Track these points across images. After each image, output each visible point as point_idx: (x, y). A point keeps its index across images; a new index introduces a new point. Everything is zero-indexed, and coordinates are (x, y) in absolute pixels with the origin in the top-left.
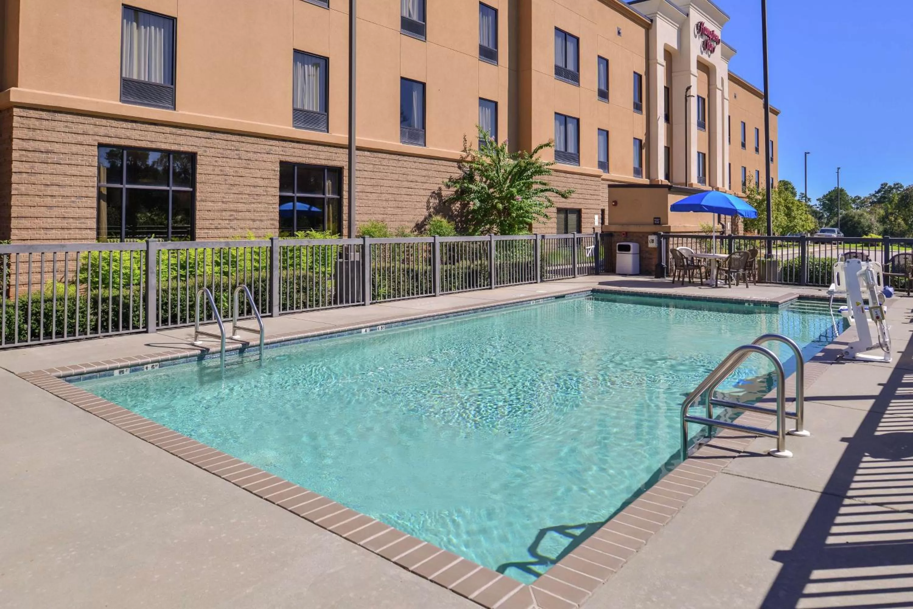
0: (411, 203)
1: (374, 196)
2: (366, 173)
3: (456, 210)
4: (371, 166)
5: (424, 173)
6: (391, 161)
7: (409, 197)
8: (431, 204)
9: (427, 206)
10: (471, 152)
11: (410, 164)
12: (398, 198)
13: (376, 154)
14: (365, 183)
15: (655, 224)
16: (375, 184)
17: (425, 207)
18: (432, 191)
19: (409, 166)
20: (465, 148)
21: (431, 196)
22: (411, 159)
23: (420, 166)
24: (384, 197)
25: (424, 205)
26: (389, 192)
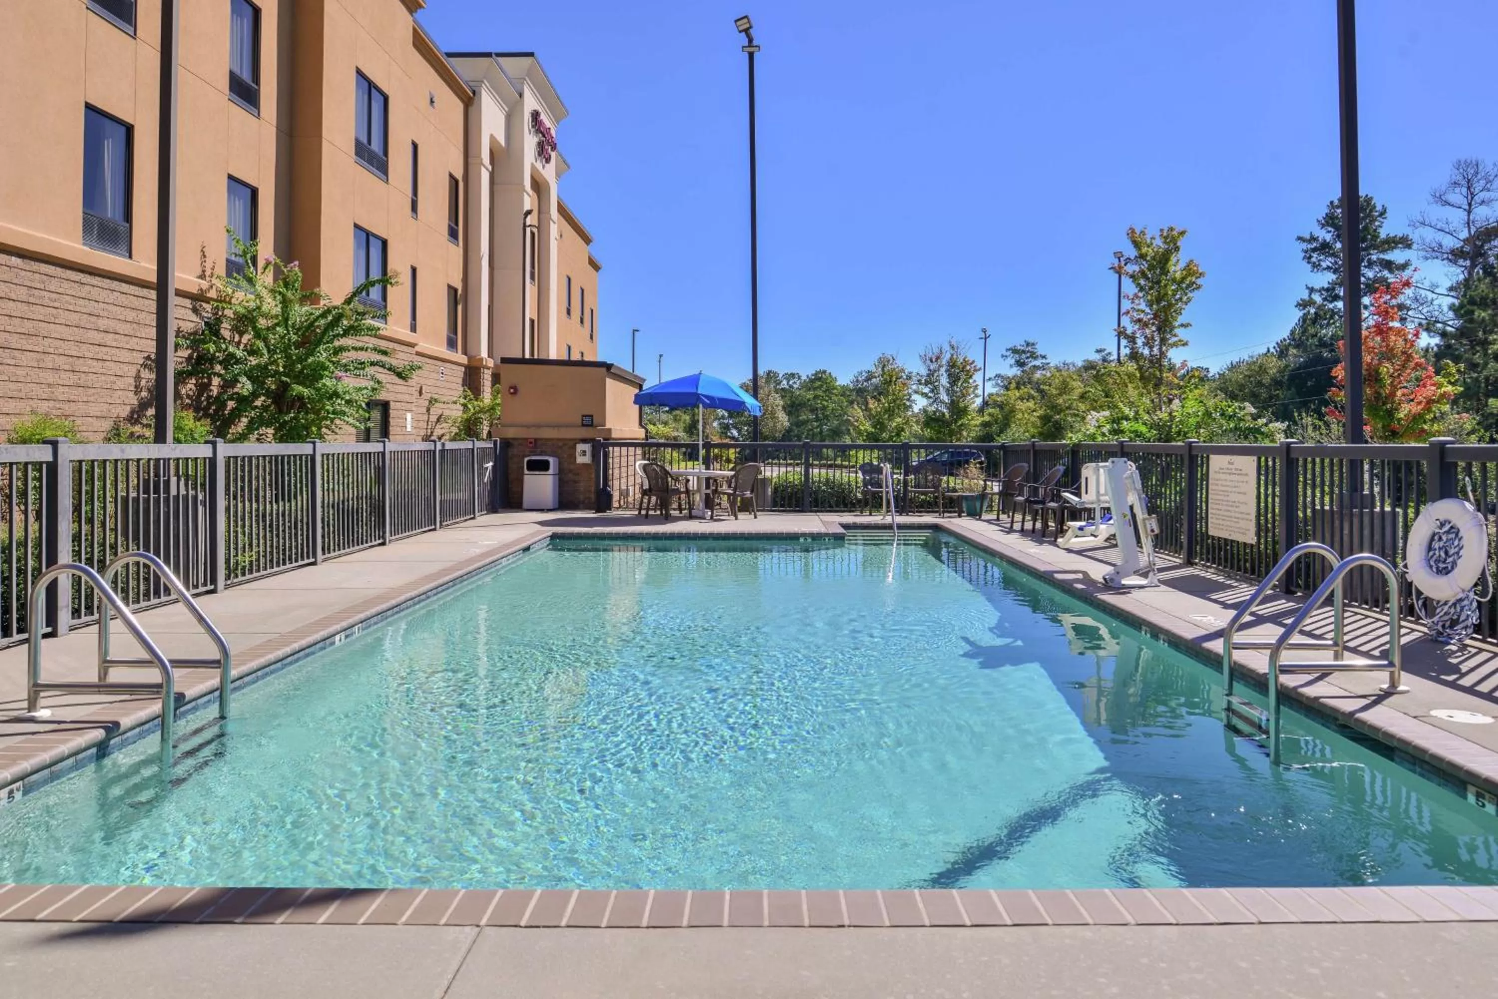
0: (103, 378)
1: (26, 359)
2: (11, 303)
3: (188, 396)
4: (24, 290)
5: (131, 315)
6: (66, 285)
7: (100, 364)
8: (143, 383)
9: (136, 387)
10: (214, 281)
11: (103, 295)
12: (80, 365)
13: (36, 266)
14: (8, 328)
15: (583, 425)
16: (32, 331)
17: (132, 388)
18: (146, 355)
19: (101, 299)
20: (204, 271)
21: (144, 366)
22: (107, 283)
23: (123, 299)
24: (49, 361)
25: (130, 384)
26: (61, 351)
